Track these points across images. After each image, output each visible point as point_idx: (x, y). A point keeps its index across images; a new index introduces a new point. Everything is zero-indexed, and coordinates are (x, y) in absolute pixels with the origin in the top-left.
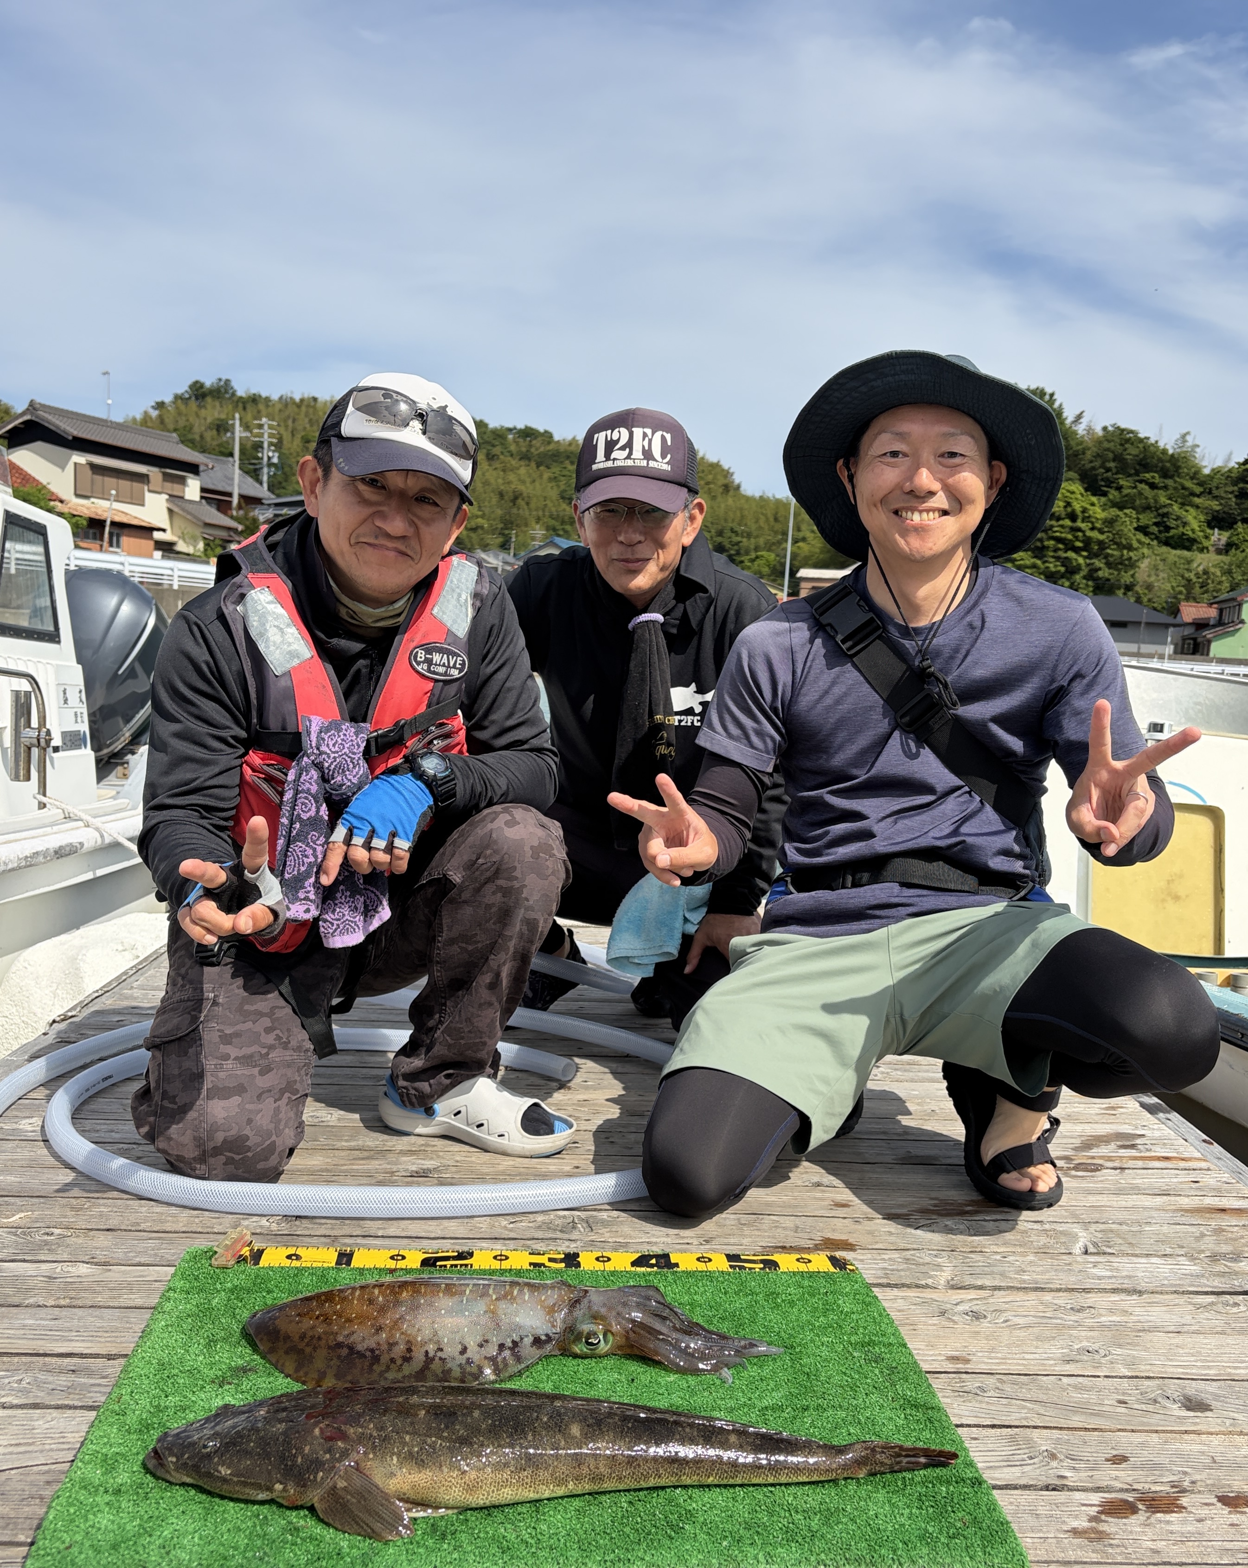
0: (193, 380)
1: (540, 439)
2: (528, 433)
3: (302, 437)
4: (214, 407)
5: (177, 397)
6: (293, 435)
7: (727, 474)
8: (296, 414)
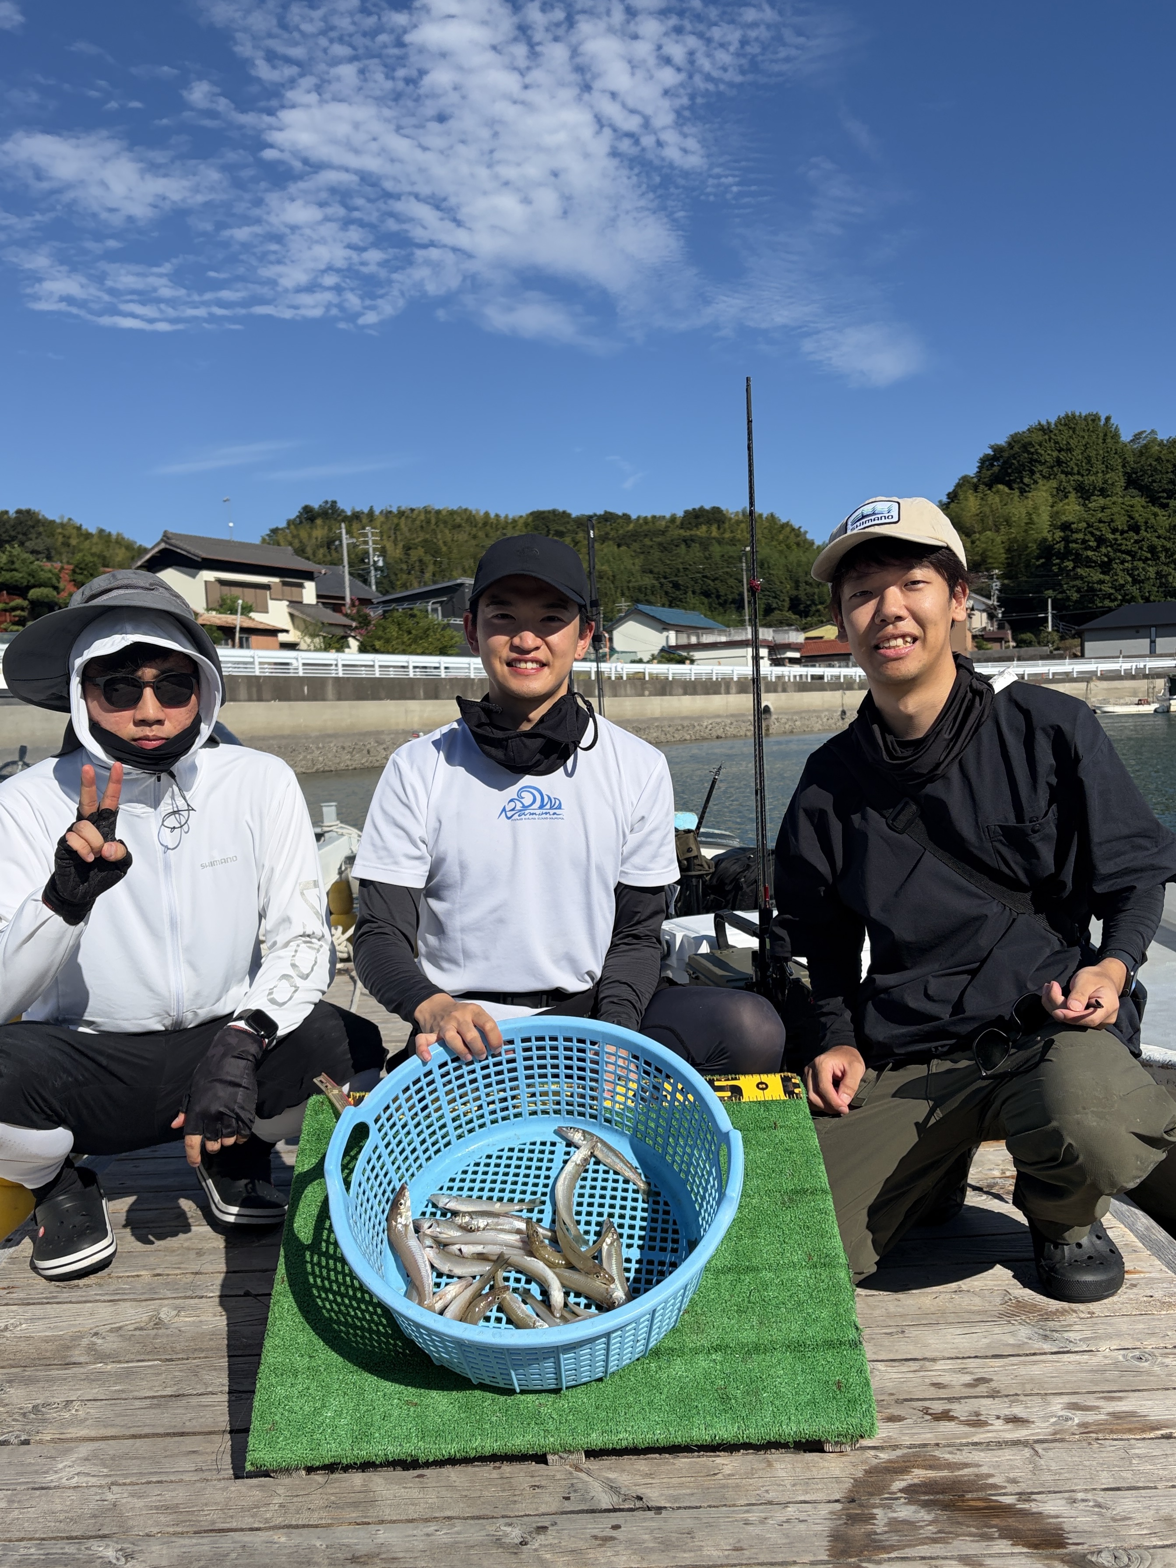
0: (303, 505)
1: (620, 521)
2: (608, 518)
3: (404, 546)
4: (323, 527)
5: (290, 523)
6: (396, 545)
7: (797, 533)
8: (397, 525)
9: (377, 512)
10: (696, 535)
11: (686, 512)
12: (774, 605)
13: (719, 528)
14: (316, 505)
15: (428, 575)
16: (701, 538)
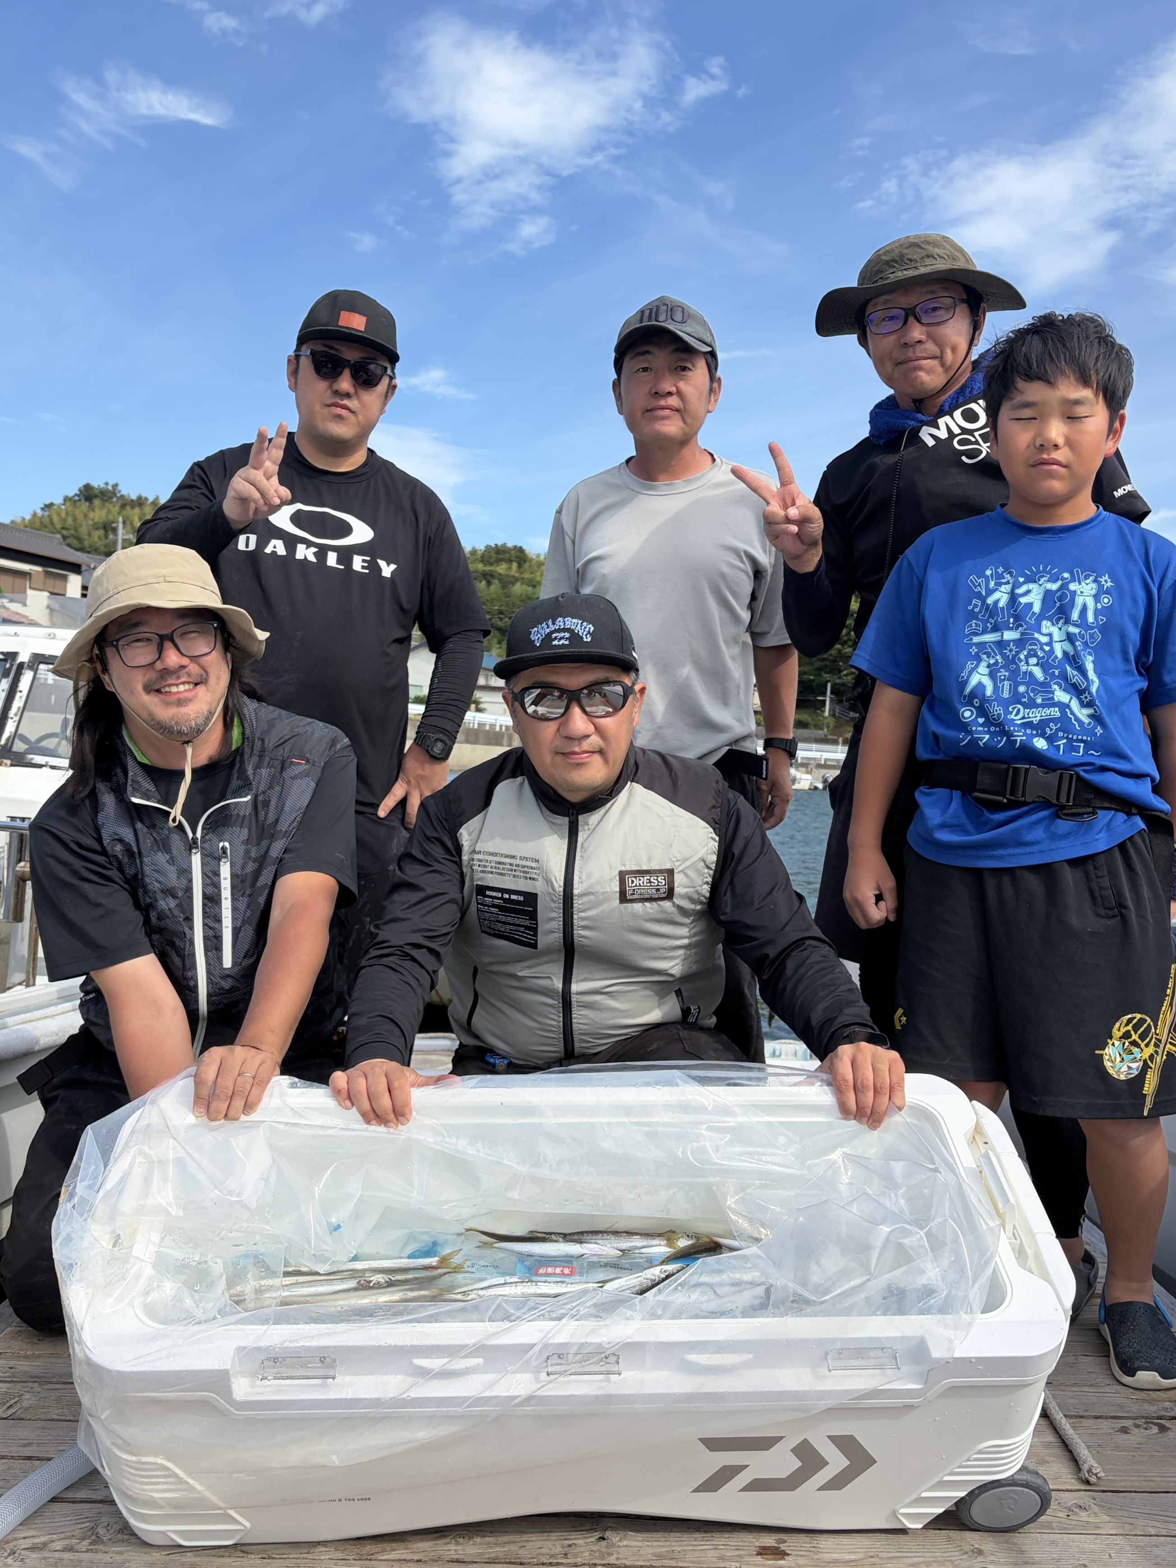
0: (84, 483)
4: (101, 508)
10: (496, 572)
11: (487, 547)
13: (520, 566)
16: (500, 574)
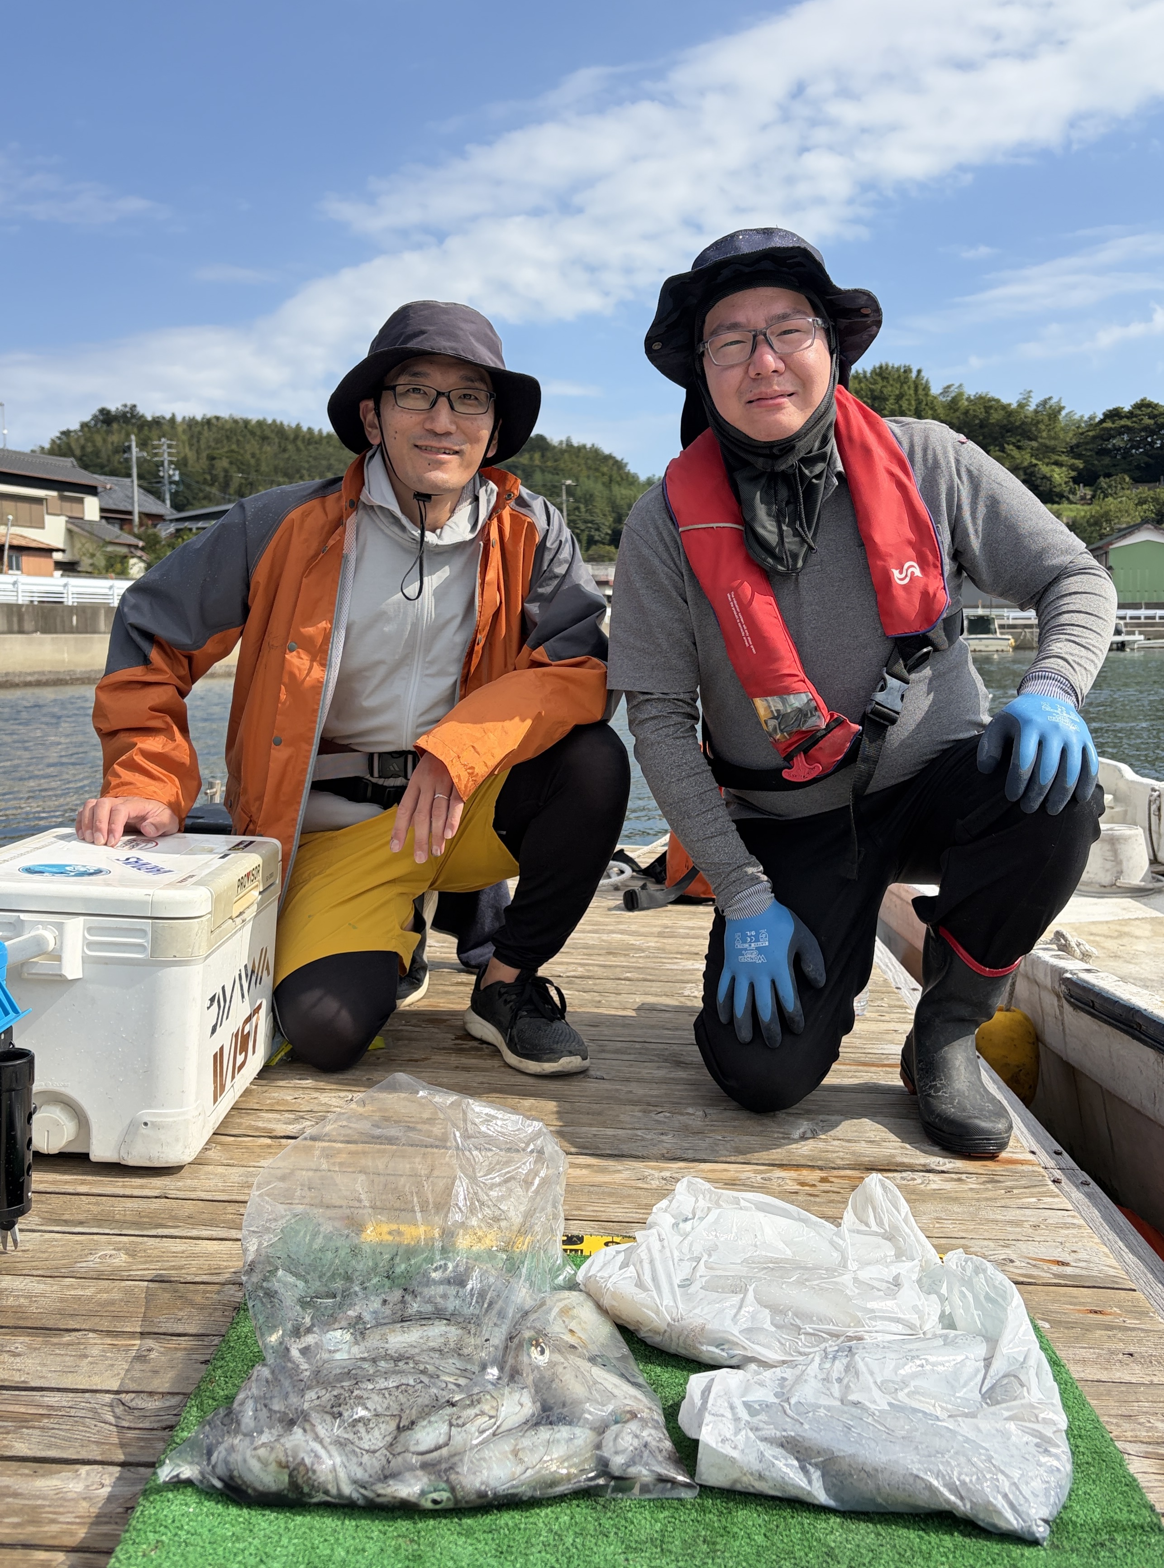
0: (100, 407)
3: (208, 456)
4: (120, 431)
5: (84, 425)
8: (200, 433)
9: (179, 419)
12: (597, 538)
14: (113, 406)
15: (231, 490)
